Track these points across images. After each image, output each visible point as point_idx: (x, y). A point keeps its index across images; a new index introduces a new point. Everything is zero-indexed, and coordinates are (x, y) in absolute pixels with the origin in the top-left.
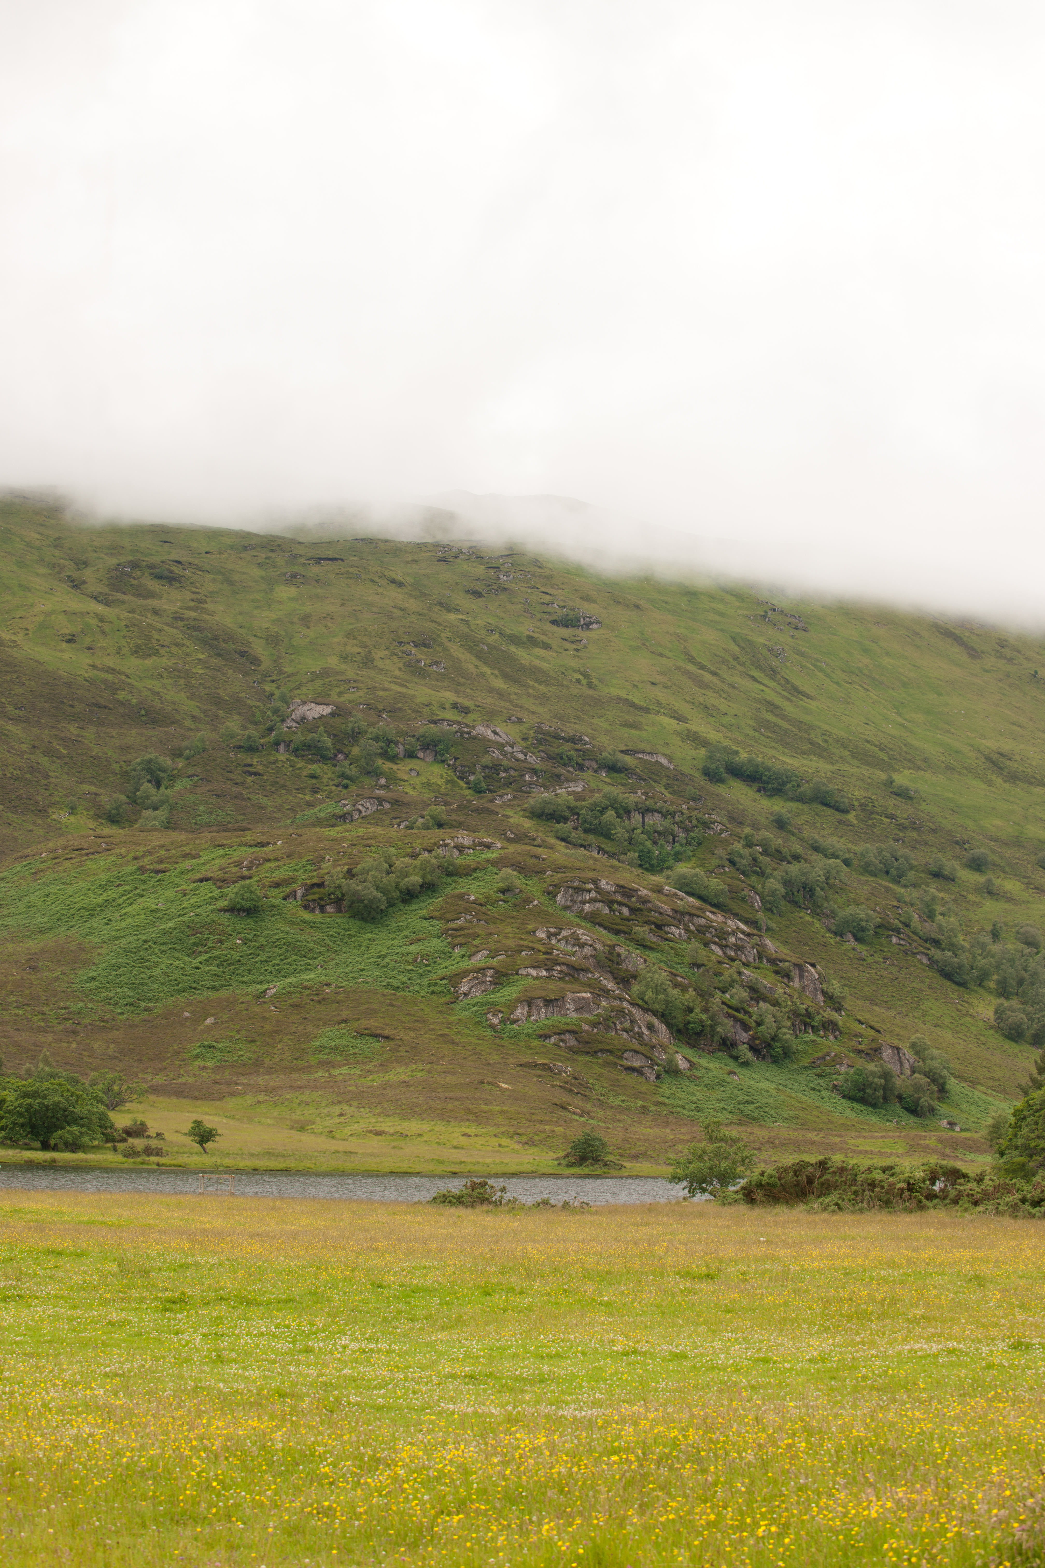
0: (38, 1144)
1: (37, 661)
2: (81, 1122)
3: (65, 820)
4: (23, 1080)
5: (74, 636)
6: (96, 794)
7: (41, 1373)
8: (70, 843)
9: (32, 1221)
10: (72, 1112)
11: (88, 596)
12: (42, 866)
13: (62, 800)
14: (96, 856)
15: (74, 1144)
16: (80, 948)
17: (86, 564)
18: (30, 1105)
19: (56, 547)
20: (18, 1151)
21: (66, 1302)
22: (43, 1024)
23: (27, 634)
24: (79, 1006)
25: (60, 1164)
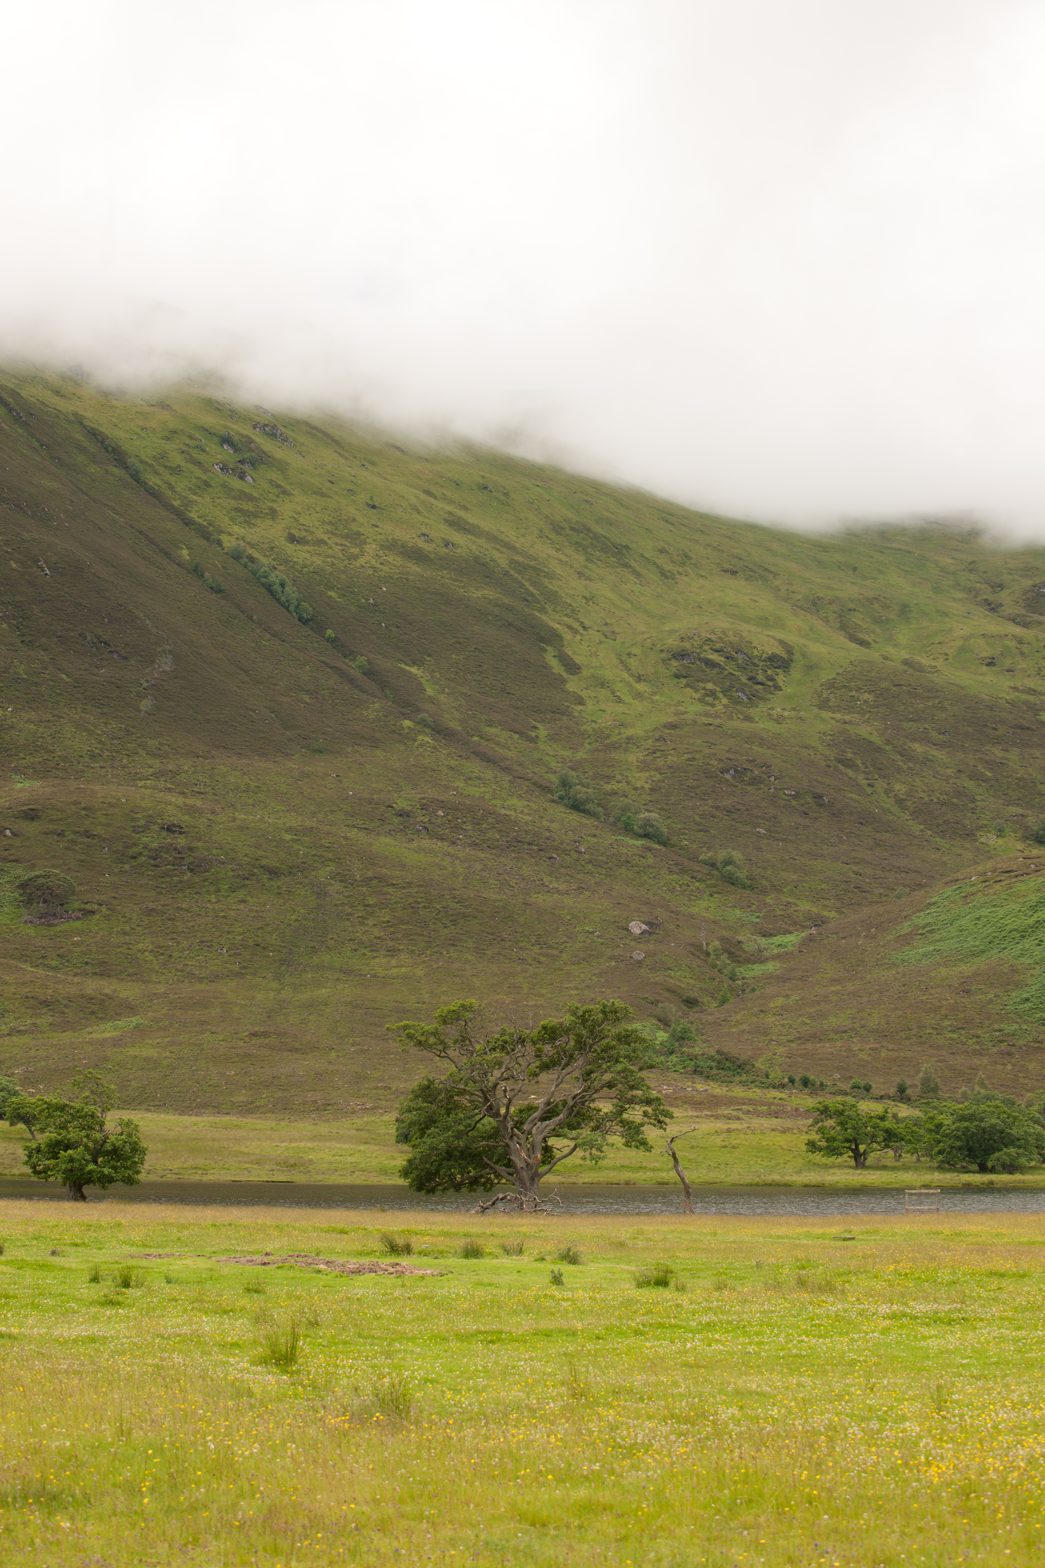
0: (975, 1167)
1: (958, 686)
2: (1018, 1143)
3: (993, 843)
4: (959, 1103)
5: (993, 658)
6: (1022, 816)
7: (988, 1394)
8: (999, 866)
9: (972, 1244)
10: (1009, 1134)
11: (1005, 618)
12: (973, 889)
13: (989, 823)
14: (1026, 877)
15: (1011, 1165)
16: (1013, 970)
17: (1001, 586)
18: (967, 1128)
19: (971, 571)
20: (956, 1174)
21: (1011, 1323)
22: (978, 1047)
23: (947, 659)
24: (1013, 1028)
25: (998, 1186)
